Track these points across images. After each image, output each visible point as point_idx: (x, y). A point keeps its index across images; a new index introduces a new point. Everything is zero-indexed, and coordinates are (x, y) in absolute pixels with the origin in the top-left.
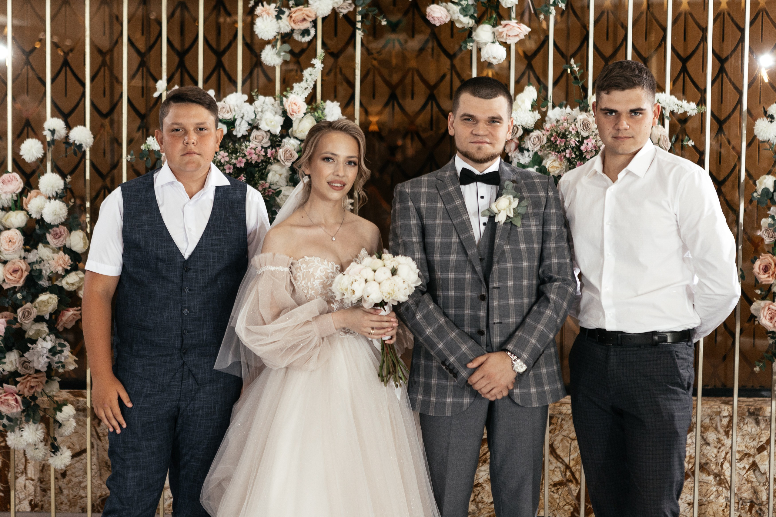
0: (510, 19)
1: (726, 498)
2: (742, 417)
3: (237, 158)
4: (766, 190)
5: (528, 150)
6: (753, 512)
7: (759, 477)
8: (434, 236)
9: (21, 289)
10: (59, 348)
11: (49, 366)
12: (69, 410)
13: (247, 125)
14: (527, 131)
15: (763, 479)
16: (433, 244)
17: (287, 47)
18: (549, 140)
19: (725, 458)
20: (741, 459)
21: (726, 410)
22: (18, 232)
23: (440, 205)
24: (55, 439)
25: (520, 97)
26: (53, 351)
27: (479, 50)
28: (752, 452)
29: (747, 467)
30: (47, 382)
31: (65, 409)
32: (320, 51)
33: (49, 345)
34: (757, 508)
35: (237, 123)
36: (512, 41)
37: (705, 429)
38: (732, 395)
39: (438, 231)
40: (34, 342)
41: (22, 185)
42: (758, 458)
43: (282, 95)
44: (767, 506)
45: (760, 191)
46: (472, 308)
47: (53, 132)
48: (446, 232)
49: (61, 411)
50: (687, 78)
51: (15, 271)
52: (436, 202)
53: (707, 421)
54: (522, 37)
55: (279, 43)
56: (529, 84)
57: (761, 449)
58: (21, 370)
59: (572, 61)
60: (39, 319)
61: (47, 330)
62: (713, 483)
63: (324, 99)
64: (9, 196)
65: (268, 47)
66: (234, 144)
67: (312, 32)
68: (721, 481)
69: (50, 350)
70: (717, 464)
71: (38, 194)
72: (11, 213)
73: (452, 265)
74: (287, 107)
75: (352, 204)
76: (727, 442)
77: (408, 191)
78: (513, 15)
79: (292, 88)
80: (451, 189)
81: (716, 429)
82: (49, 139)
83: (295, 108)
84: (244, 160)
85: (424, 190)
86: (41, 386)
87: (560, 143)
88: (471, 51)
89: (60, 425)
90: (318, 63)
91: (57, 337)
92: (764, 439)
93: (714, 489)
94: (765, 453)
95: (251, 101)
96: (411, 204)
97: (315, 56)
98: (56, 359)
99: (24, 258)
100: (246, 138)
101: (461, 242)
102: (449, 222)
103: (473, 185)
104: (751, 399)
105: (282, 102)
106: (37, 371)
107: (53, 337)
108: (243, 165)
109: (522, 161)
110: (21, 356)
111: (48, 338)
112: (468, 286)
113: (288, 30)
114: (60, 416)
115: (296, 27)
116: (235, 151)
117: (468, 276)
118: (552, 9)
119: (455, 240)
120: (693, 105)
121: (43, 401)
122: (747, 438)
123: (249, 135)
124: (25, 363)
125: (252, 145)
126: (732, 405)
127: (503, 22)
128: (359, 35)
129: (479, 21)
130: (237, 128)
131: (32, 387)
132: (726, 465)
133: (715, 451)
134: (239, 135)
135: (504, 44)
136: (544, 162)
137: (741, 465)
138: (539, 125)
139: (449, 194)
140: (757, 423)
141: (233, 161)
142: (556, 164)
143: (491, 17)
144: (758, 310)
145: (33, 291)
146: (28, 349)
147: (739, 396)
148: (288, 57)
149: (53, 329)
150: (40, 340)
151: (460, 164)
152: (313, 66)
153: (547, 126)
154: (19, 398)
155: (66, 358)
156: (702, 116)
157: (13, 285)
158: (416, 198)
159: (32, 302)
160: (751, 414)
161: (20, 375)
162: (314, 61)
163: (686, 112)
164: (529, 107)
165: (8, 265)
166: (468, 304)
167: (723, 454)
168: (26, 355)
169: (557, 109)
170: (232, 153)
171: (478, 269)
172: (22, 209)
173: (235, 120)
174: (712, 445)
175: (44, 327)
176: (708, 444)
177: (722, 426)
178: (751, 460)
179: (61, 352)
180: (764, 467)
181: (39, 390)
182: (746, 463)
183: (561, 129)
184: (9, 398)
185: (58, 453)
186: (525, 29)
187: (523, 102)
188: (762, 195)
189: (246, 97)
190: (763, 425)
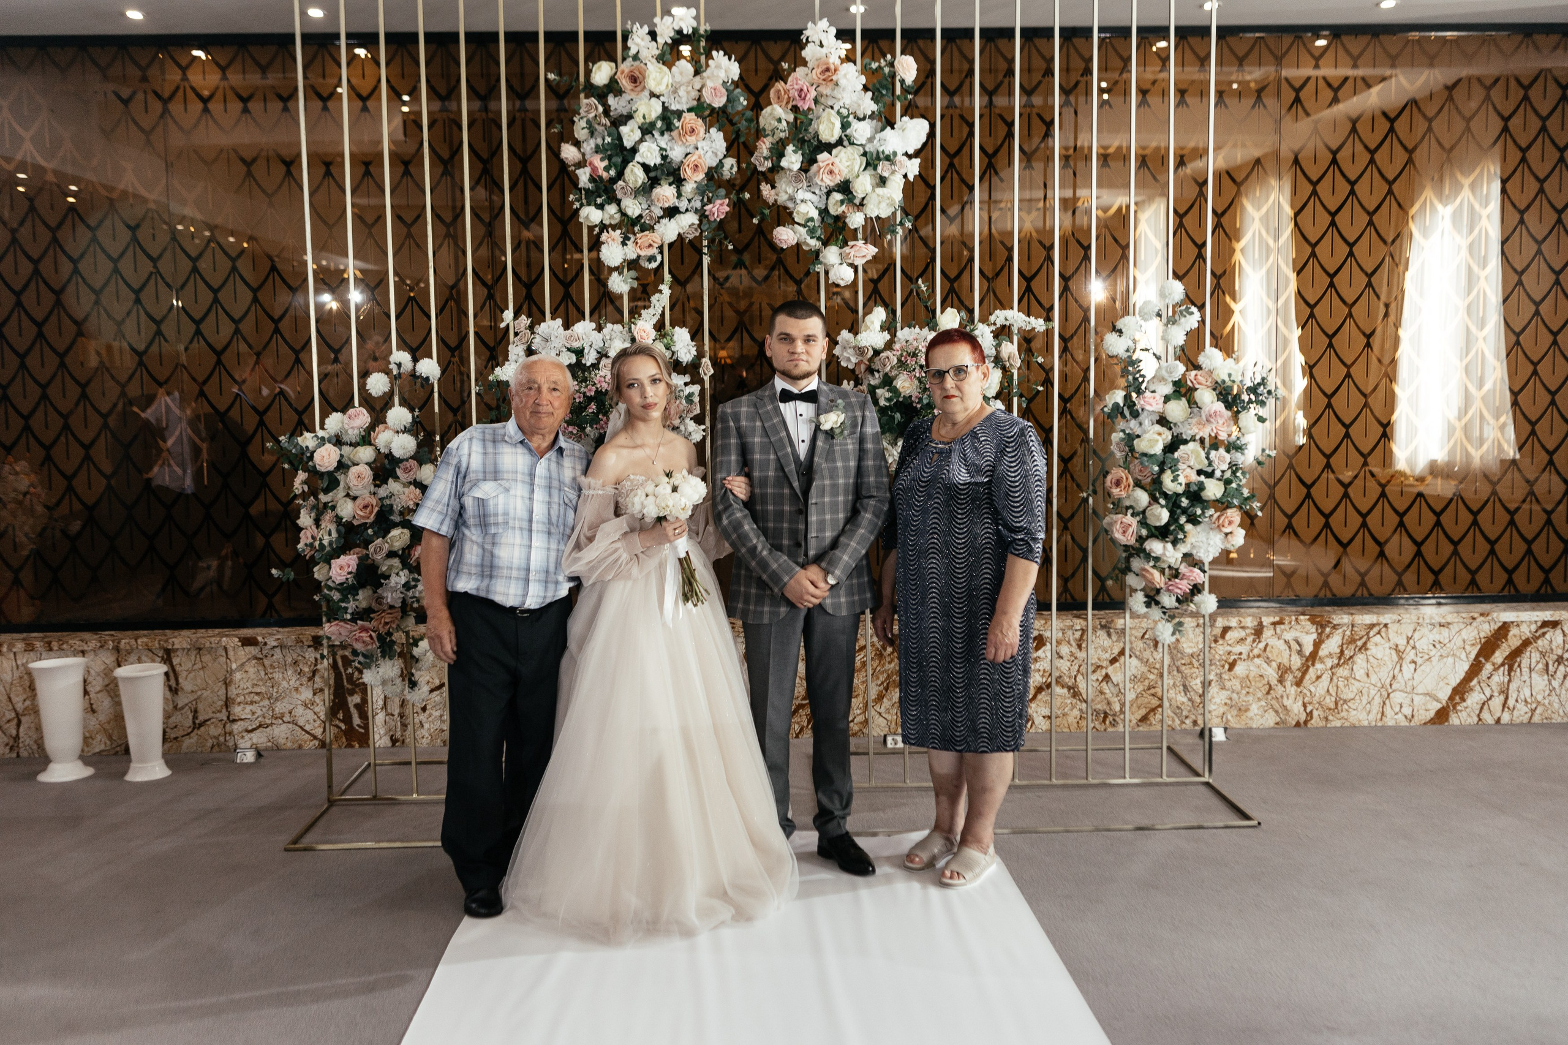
0: (856, 239)
1: (1081, 710)
2: (1094, 629)
3: (586, 387)
4: (1116, 405)
5: (878, 371)
6: (1107, 722)
7: (1112, 689)
8: (753, 454)
9: (372, 525)
10: (413, 583)
11: (404, 601)
12: (424, 644)
13: (595, 353)
14: (877, 353)
15: (1115, 691)
16: (752, 460)
17: (633, 273)
18: (899, 360)
19: (1078, 671)
20: (1094, 672)
21: (1079, 624)
22: (367, 467)
23: (758, 424)
24: (413, 675)
25: (868, 318)
26: (407, 586)
27: (827, 273)
28: (1104, 664)
29: (1100, 679)
30: (402, 617)
31: (421, 643)
32: (667, 277)
33: (403, 580)
34: (1110, 718)
35: (586, 351)
36: (860, 262)
37: (1059, 643)
38: (1086, 608)
39: (757, 448)
40: (388, 577)
41: (369, 420)
42: (1110, 670)
43: (631, 322)
44: (1122, 716)
45: (1110, 406)
46: (791, 522)
47: (399, 365)
48: (765, 449)
49: (417, 646)
50: (1032, 297)
51: (366, 507)
52: (755, 421)
53: (1060, 634)
54: (869, 258)
55: (626, 270)
56: (876, 304)
57: (1113, 661)
58: (374, 605)
59: (920, 281)
60: (391, 554)
61: (400, 566)
62: (1067, 695)
63: (673, 325)
64: (356, 432)
65: (615, 274)
66: (583, 373)
67: (659, 258)
68: (1075, 693)
69: (404, 586)
70: (1070, 677)
71: (386, 428)
72: (359, 448)
73: (771, 481)
74: (635, 334)
75: (704, 430)
76: (1081, 655)
77: (729, 411)
78: (860, 236)
79: (640, 315)
80: (770, 407)
81: (1069, 642)
82: (395, 373)
83: (643, 334)
84: (594, 388)
85: (744, 409)
86: (397, 622)
87: (911, 362)
88: (818, 273)
89: (417, 660)
90: (665, 289)
91: (411, 572)
92: (1116, 651)
93: (1069, 701)
94: (1117, 664)
95: (599, 329)
96: (732, 424)
97: (662, 282)
98: (410, 594)
99: (374, 494)
100: (595, 366)
101: (778, 459)
102: (766, 440)
103: (792, 404)
104: (1102, 612)
105: (630, 329)
106: (391, 607)
107: (406, 572)
108: (593, 394)
109: (873, 383)
110: (375, 592)
111: (401, 573)
112: (787, 501)
113: (634, 256)
114: (416, 651)
115: (643, 253)
116: (585, 380)
117: (786, 491)
118: (899, 229)
119: (772, 457)
120: (1041, 321)
121: (399, 637)
122: (1099, 651)
123: (599, 363)
124: (379, 600)
125: (601, 373)
126: (1086, 619)
127: (851, 243)
128: (706, 260)
129: (826, 243)
130: (586, 356)
131: (387, 623)
132: (1080, 678)
133: (1069, 664)
134: (588, 364)
135: (851, 265)
136: (894, 383)
137: (1094, 677)
138: (889, 345)
139: (768, 412)
140: (1109, 635)
141: (583, 390)
142: (907, 384)
143: (837, 239)
144: (1111, 524)
145: (384, 526)
146: (381, 585)
147: (1094, 609)
148: (635, 284)
149: (405, 564)
150: (393, 576)
151: (780, 384)
152: (661, 292)
153: (897, 346)
154: (373, 634)
155: (420, 592)
156: (1049, 333)
157: (363, 521)
158: (737, 418)
159: (383, 538)
160: (1103, 627)
161: (374, 612)
162: (661, 287)
163: (1034, 329)
164: (879, 328)
165: (358, 501)
166: (787, 517)
167: (1076, 668)
168: (380, 591)
169: (906, 329)
170: (581, 382)
171: (796, 484)
172: (370, 444)
173: (583, 349)
174: (1065, 659)
175: (396, 562)
176: (1062, 658)
177: (1075, 640)
178: (1104, 672)
179: (415, 586)
180: (1116, 678)
181: (394, 626)
182: (1100, 675)
183: (911, 349)
184: (364, 634)
185: (416, 689)
186: (872, 250)
187: (872, 323)
188: (1113, 409)
189: (594, 325)
190: (1114, 637)
